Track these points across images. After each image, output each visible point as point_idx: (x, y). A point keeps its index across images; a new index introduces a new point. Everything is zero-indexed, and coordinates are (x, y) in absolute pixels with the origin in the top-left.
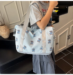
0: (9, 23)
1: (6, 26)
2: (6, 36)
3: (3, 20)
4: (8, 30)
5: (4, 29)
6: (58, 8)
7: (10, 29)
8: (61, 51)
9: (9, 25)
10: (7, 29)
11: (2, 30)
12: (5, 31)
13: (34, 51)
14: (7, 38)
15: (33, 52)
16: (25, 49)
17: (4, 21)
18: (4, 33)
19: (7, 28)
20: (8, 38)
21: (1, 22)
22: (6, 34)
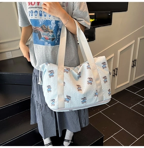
13: (85, 102)
15: (83, 105)
16: (68, 102)
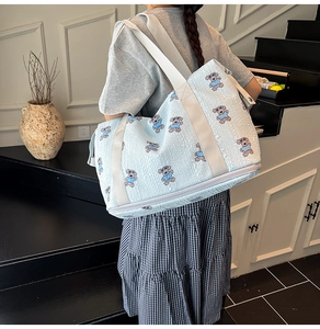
0: (71, 101)
1: (53, 109)
2: (44, 151)
3: (49, 83)
4: (58, 124)
5: (43, 119)
6: (285, 74)
7: (67, 127)
8: (265, 266)
9: (69, 108)
10: (54, 121)
11: (35, 120)
12: (45, 126)
13: (172, 179)
14: (48, 158)
17: (49, 88)
18: (41, 135)
19: (57, 118)
20: (50, 160)
21: (38, 90)
22: (47, 142)
